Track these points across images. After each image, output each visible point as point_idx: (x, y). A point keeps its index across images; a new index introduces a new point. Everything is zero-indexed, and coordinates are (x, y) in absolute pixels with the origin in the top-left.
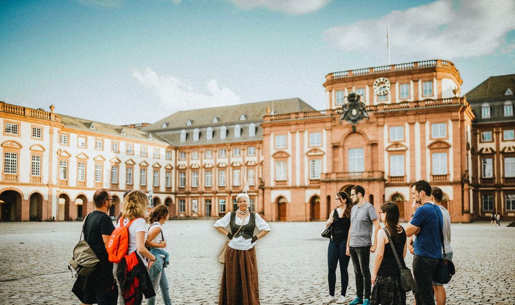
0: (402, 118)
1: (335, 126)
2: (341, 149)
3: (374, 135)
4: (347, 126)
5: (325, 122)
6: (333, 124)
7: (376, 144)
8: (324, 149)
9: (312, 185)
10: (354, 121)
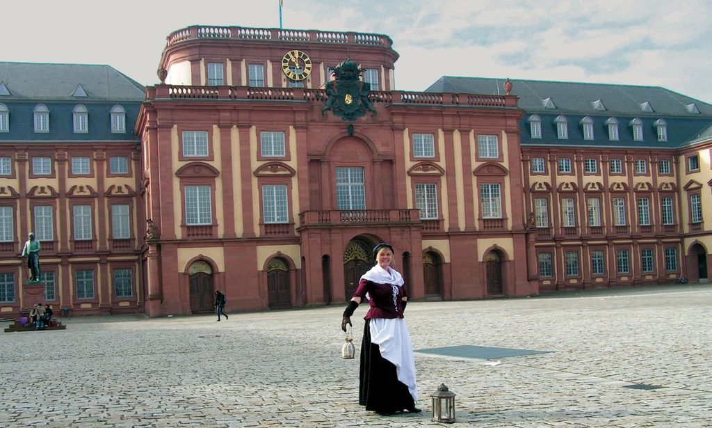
0: (432, 119)
1: (312, 121)
2: (325, 167)
3: (386, 145)
4: (336, 124)
5: (294, 112)
6: (309, 118)
7: (391, 162)
8: (293, 163)
9: (269, 235)
10: (350, 116)
